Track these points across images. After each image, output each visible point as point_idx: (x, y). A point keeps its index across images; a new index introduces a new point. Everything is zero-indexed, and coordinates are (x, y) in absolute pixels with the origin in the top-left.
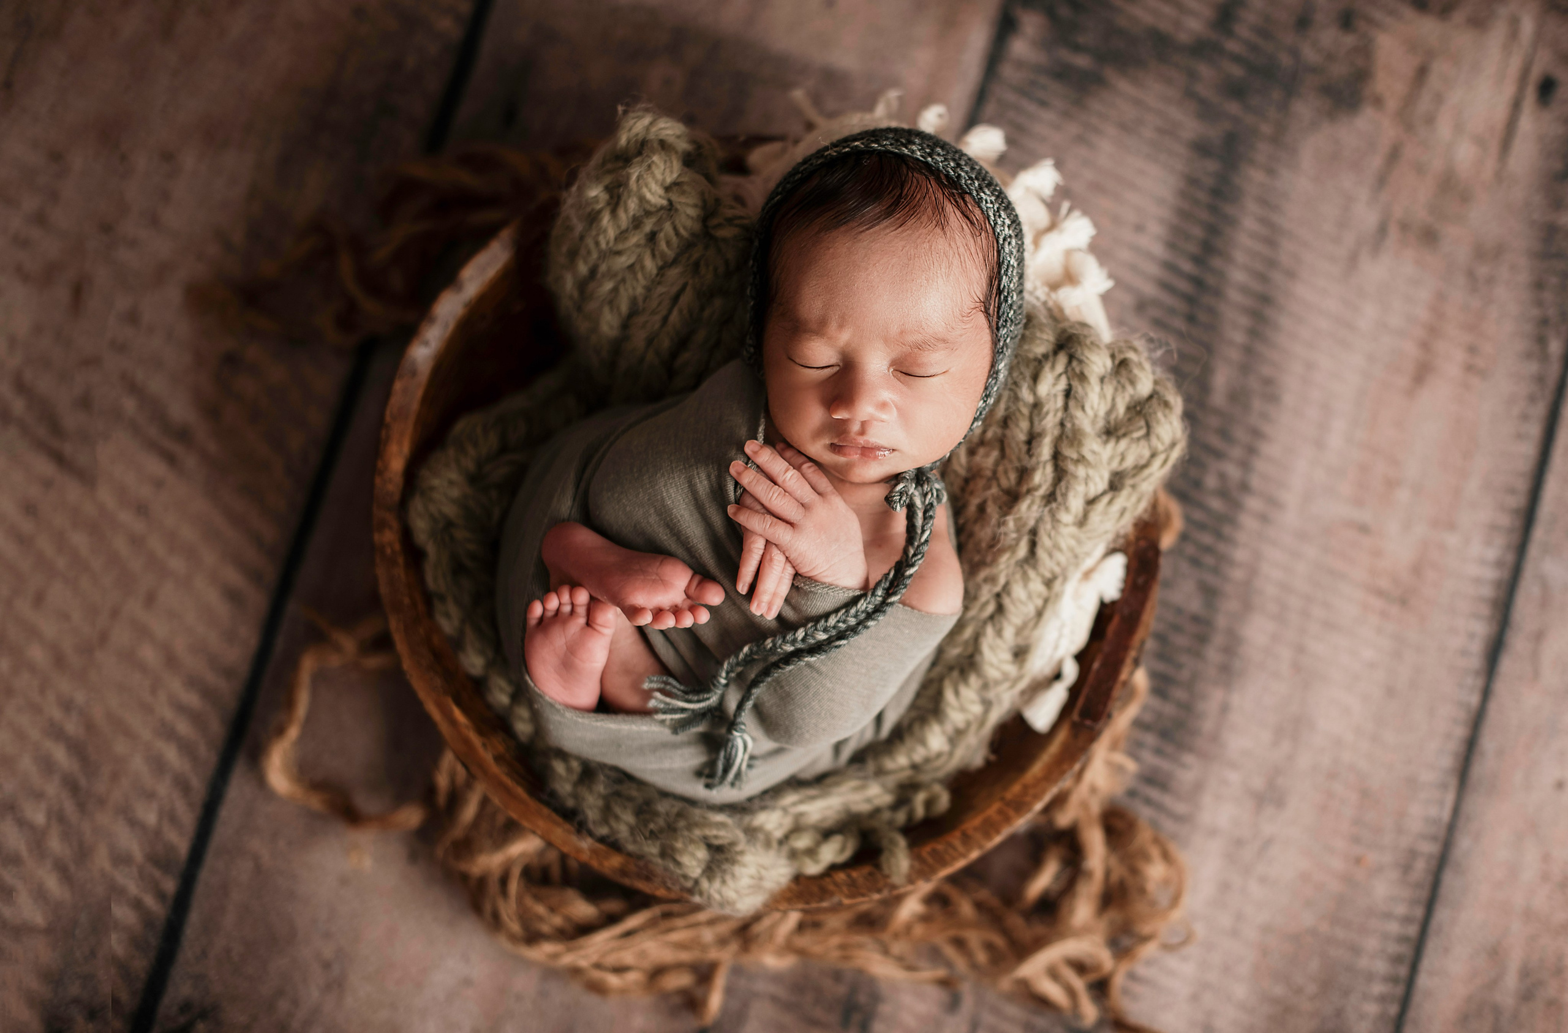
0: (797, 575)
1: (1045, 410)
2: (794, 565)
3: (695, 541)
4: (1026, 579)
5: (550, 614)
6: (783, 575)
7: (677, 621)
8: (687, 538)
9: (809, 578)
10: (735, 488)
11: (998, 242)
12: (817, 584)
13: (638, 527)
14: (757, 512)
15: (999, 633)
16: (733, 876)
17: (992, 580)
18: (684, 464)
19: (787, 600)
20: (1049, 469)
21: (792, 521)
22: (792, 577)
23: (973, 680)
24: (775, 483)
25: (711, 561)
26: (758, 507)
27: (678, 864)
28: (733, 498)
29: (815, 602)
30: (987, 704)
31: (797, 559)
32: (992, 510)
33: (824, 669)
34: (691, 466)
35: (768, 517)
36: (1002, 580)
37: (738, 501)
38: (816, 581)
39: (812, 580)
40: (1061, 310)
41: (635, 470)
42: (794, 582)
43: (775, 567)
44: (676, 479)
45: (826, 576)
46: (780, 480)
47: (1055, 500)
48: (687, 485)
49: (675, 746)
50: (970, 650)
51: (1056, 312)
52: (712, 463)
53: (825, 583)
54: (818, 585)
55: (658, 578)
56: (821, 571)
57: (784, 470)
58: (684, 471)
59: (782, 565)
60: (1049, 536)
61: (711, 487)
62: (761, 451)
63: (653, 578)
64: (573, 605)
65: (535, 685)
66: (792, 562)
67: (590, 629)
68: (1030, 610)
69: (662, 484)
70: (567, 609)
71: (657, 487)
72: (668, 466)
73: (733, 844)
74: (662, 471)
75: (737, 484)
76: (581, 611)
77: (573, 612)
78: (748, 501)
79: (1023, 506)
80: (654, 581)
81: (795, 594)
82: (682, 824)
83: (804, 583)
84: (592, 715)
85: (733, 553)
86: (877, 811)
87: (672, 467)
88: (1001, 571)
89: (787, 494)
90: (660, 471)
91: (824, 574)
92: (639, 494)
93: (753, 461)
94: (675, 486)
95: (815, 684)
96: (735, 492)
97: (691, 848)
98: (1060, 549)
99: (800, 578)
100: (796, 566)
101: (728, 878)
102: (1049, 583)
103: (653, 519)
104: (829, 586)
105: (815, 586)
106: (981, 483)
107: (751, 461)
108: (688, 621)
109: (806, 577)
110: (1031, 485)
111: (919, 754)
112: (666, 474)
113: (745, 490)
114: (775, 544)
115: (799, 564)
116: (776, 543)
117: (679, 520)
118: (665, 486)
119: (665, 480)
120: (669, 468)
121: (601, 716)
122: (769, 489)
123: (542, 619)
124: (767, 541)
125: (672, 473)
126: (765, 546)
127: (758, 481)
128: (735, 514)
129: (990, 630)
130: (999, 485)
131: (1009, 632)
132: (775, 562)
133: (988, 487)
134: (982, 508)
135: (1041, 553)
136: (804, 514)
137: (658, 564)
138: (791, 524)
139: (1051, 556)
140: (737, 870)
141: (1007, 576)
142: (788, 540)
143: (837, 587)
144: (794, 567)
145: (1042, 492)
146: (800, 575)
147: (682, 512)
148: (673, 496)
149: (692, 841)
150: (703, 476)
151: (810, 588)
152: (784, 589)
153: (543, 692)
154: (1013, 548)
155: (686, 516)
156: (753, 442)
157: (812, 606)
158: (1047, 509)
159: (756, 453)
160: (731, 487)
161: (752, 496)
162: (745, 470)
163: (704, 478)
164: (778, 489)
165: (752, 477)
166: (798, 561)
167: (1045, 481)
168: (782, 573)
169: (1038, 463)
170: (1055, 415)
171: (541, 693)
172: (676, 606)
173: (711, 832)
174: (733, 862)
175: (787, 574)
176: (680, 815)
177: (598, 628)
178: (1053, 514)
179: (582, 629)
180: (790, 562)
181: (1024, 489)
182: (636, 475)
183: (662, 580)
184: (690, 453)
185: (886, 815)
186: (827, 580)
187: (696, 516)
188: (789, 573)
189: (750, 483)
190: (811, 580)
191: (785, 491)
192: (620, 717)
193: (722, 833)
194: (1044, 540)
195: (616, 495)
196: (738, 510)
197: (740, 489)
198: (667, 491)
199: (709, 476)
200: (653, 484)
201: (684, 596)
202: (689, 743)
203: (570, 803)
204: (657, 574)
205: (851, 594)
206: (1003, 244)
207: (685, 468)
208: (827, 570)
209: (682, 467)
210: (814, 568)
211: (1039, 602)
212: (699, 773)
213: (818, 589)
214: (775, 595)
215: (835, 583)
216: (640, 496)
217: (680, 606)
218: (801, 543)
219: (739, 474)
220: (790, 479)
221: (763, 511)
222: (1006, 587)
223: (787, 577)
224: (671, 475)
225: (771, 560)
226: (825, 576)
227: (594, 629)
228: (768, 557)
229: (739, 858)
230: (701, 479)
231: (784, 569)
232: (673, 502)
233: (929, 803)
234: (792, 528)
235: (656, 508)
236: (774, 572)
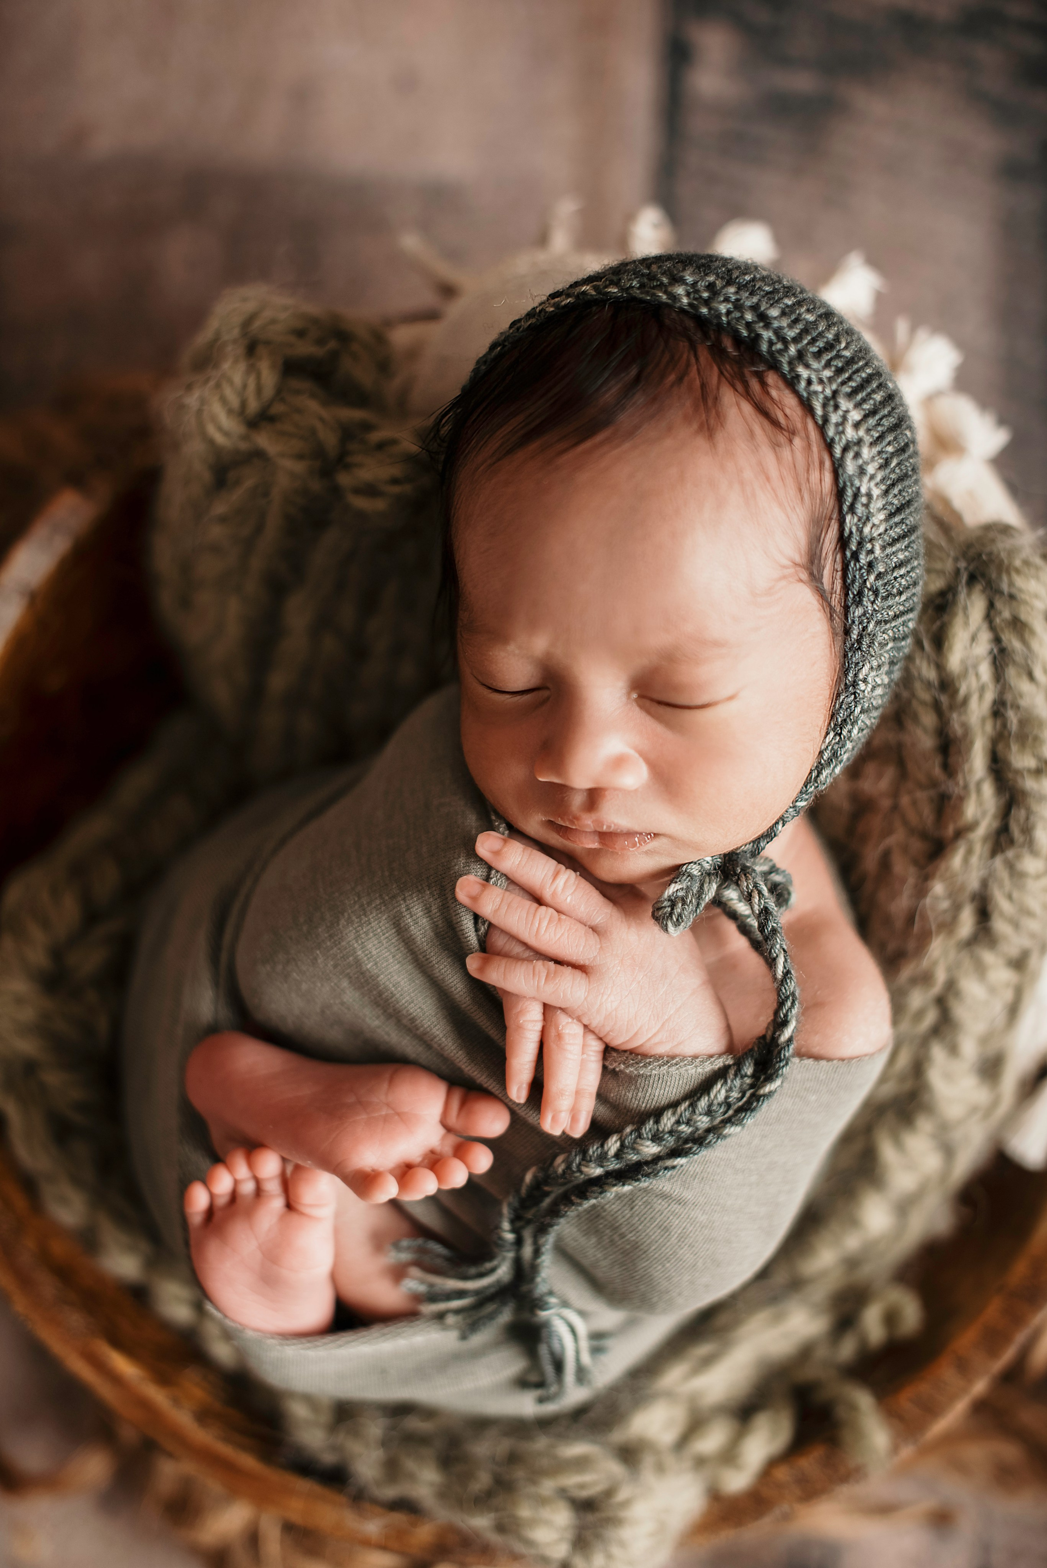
0: (608, 1051)
1: (963, 691)
2: (601, 1036)
3: (427, 1024)
4: (981, 970)
5: (221, 1201)
6: (585, 1056)
7: (439, 1178)
8: (413, 1020)
9: (632, 1052)
10: (476, 923)
11: (831, 455)
12: (648, 1060)
13: (328, 1012)
14: (518, 959)
15: (953, 1050)
16: (622, 1544)
17: (926, 979)
18: (381, 896)
19: (601, 1096)
20: (988, 789)
21: (582, 963)
22: (599, 1057)
23: (925, 1125)
24: (539, 901)
25: (460, 1052)
26: (518, 949)
27: (530, 1543)
28: (475, 938)
29: (650, 1090)
30: (948, 1151)
31: (603, 1026)
32: (901, 866)
33: (687, 1195)
34: (394, 897)
35: (539, 964)
36: (941, 976)
37: (484, 946)
38: (645, 1056)
39: (637, 1055)
40: (946, 502)
41: (302, 920)
42: (607, 1063)
43: (569, 1047)
44: (373, 924)
45: (660, 1043)
46: (547, 895)
47: (1011, 842)
48: (394, 931)
49: (476, 1354)
50: (908, 1086)
51: (939, 508)
52: (429, 887)
53: (661, 1057)
54: (649, 1063)
55: (391, 1112)
56: (650, 1036)
57: (551, 873)
58: (383, 908)
59: (579, 1040)
60: (1010, 897)
61: (435, 927)
62: (505, 849)
63: (383, 1113)
64: (258, 1182)
65: (226, 1316)
66: (597, 1031)
67: (294, 1217)
68: (998, 1008)
69: (352, 936)
70: (248, 1187)
71: (344, 943)
72: (355, 902)
73: (609, 1493)
74: (346, 914)
75: (476, 918)
76: (273, 1187)
77: (259, 1192)
78: (499, 941)
79: (956, 860)
80: (386, 1119)
81: (611, 1084)
82: (519, 1474)
83: (624, 1064)
84: (329, 1338)
85: (493, 1033)
86: (805, 1352)
87: (362, 906)
88: (935, 963)
89: (563, 917)
90: (343, 914)
91: (656, 1040)
92: (316, 959)
93: (497, 871)
94: (375, 935)
95: (677, 1222)
96: (477, 930)
97: (546, 1513)
98: (1029, 913)
99: (615, 1054)
100: (605, 1036)
101: (615, 1550)
102: (1019, 964)
103: (351, 996)
104: (670, 1059)
105: (645, 1066)
106: (876, 822)
107: (493, 872)
108: (458, 1177)
109: (625, 1051)
110: (961, 823)
111: (852, 1242)
112: (354, 918)
113: (491, 925)
114: (561, 1008)
115: (608, 1033)
116: (563, 1006)
117: (392, 993)
118: (357, 938)
119: (355, 929)
120: (357, 907)
121: (346, 1337)
122: (531, 918)
123: (210, 1212)
124: (546, 1006)
125: (365, 915)
126: (544, 1014)
127: (509, 906)
128: (481, 969)
129: (938, 1053)
130: (905, 822)
131: (969, 1048)
132: (567, 1039)
133: (888, 831)
134: (885, 863)
135: (999, 925)
136: (599, 946)
137: (385, 1085)
138: (580, 968)
139: (1016, 925)
140: (626, 1533)
141: (949, 969)
142: (583, 997)
143: (682, 1060)
144: (601, 1039)
145: (981, 831)
146: (614, 1049)
147: (396, 977)
148: (374, 952)
149: (543, 1501)
150: (418, 910)
151: (636, 1070)
152: (592, 1079)
153: (240, 1324)
154: (949, 925)
155: (402, 983)
156: (489, 835)
157: (647, 1098)
158: (998, 861)
159: (497, 853)
160: (468, 924)
161: (503, 932)
162: (483, 891)
163: (420, 914)
164: (546, 911)
165: (498, 900)
166: (607, 1029)
167: (984, 814)
168: (583, 1053)
169: (966, 787)
170: (981, 697)
171: (239, 1326)
172: (432, 1152)
173: (571, 1480)
174: (615, 1522)
175: (591, 1053)
176: (513, 1459)
177: (307, 1210)
178: (1011, 866)
179: (282, 1218)
180: (593, 1032)
181: (950, 830)
182: (305, 928)
183: (398, 1114)
184: (387, 874)
185: (822, 1353)
186: (661, 1050)
187: (419, 980)
188: (595, 1051)
189: (496, 911)
190: (635, 1055)
191: (558, 911)
192: (375, 1331)
193: (586, 1478)
194: (1002, 903)
195: (279, 967)
196: (485, 963)
197: (484, 924)
198: (363, 947)
199: (428, 910)
200: (336, 938)
201: (441, 1131)
202: (495, 1345)
203: (328, 1458)
204: (388, 1105)
205: (709, 1067)
206: (842, 457)
207: (384, 903)
208: (658, 1032)
209: (378, 902)
210: (636, 1034)
211: (1008, 995)
212: (522, 1383)
213: (652, 1069)
214: (578, 1093)
215: (677, 1051)
216: (319, 961)
217: (438, 1149)
218: (605, 997)
219: (475, 899)
220: (563, 890)
221: (527, 954)
222: (951, 986)
223: (593, 1058)
224: (364, 919)
225: (559, 1036)
226: (656, 1044)
227: (302, 1214)
228: (552, 1033)
229: (623, 1514)
230: (414, 917)
231: (584, 1046)
232: (376, 964)
233: (891, 1318)
234: (584, 975)
235: (350, 978)
236: (570, 1056)
